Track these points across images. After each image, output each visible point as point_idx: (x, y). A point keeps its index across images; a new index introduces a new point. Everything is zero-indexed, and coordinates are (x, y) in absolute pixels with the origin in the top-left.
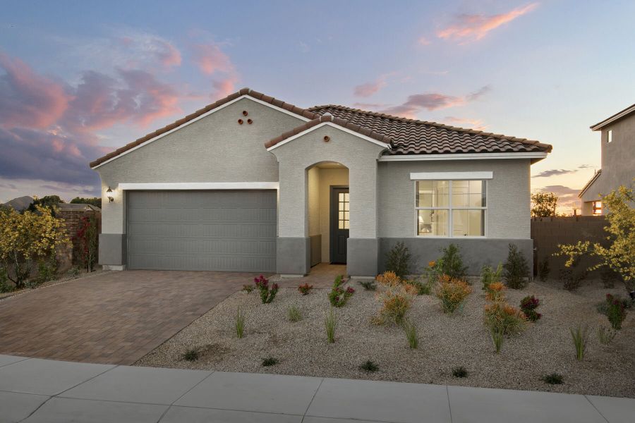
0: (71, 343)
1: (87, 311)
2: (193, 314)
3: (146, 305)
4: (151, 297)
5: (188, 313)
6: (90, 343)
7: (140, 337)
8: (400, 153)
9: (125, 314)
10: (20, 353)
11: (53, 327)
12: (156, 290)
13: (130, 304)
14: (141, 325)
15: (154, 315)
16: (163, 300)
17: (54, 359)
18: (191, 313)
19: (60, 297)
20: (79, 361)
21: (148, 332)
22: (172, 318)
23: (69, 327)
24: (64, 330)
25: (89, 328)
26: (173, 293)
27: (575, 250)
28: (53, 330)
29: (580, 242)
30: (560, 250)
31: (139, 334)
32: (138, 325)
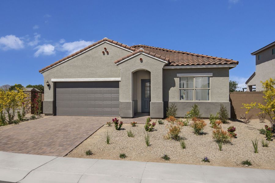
0: (36, 147)
1: (41, 134)
2: (87, 135)
3: (66, 131)
4: (67, 127)
5: (84, 134)
6: (44, 147)
7: (65, 144)
8: (173, 65)
9: (57, 135)
10: (15, 152)
11: (28, 140)
12: (69, 125)
13: (59, 131)
14: (65, 139)
15: (70, 135)
16: (73, 128)
17: (30, 154)
18: (86, 134)
19: (29, 127)
20: (41, 155)
21: (68, 143)
22: (78, 136)
23: (34, 140)
24: (33, 141)
25: (43, 141)
26: (77, 126)
27: (250, 106)
28: (28, 142)
29: (252, 103)
30: (243, 106)
31: (65, 143)
32: (64, 140)
